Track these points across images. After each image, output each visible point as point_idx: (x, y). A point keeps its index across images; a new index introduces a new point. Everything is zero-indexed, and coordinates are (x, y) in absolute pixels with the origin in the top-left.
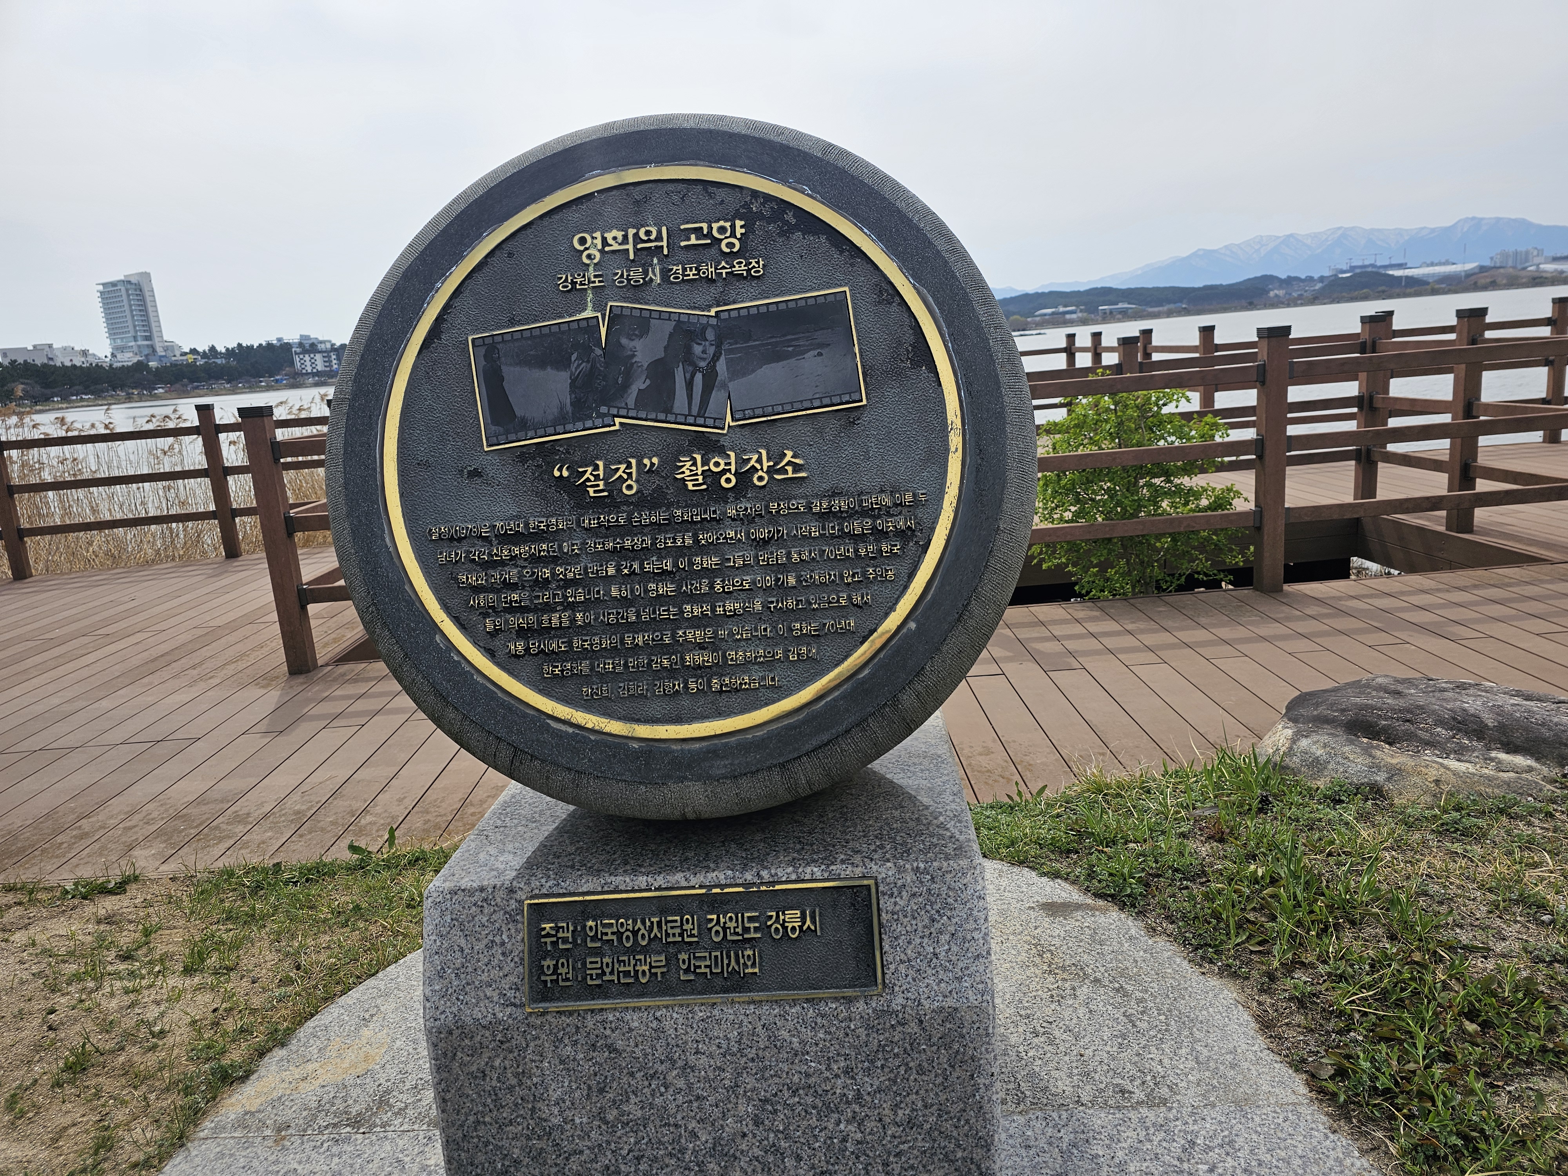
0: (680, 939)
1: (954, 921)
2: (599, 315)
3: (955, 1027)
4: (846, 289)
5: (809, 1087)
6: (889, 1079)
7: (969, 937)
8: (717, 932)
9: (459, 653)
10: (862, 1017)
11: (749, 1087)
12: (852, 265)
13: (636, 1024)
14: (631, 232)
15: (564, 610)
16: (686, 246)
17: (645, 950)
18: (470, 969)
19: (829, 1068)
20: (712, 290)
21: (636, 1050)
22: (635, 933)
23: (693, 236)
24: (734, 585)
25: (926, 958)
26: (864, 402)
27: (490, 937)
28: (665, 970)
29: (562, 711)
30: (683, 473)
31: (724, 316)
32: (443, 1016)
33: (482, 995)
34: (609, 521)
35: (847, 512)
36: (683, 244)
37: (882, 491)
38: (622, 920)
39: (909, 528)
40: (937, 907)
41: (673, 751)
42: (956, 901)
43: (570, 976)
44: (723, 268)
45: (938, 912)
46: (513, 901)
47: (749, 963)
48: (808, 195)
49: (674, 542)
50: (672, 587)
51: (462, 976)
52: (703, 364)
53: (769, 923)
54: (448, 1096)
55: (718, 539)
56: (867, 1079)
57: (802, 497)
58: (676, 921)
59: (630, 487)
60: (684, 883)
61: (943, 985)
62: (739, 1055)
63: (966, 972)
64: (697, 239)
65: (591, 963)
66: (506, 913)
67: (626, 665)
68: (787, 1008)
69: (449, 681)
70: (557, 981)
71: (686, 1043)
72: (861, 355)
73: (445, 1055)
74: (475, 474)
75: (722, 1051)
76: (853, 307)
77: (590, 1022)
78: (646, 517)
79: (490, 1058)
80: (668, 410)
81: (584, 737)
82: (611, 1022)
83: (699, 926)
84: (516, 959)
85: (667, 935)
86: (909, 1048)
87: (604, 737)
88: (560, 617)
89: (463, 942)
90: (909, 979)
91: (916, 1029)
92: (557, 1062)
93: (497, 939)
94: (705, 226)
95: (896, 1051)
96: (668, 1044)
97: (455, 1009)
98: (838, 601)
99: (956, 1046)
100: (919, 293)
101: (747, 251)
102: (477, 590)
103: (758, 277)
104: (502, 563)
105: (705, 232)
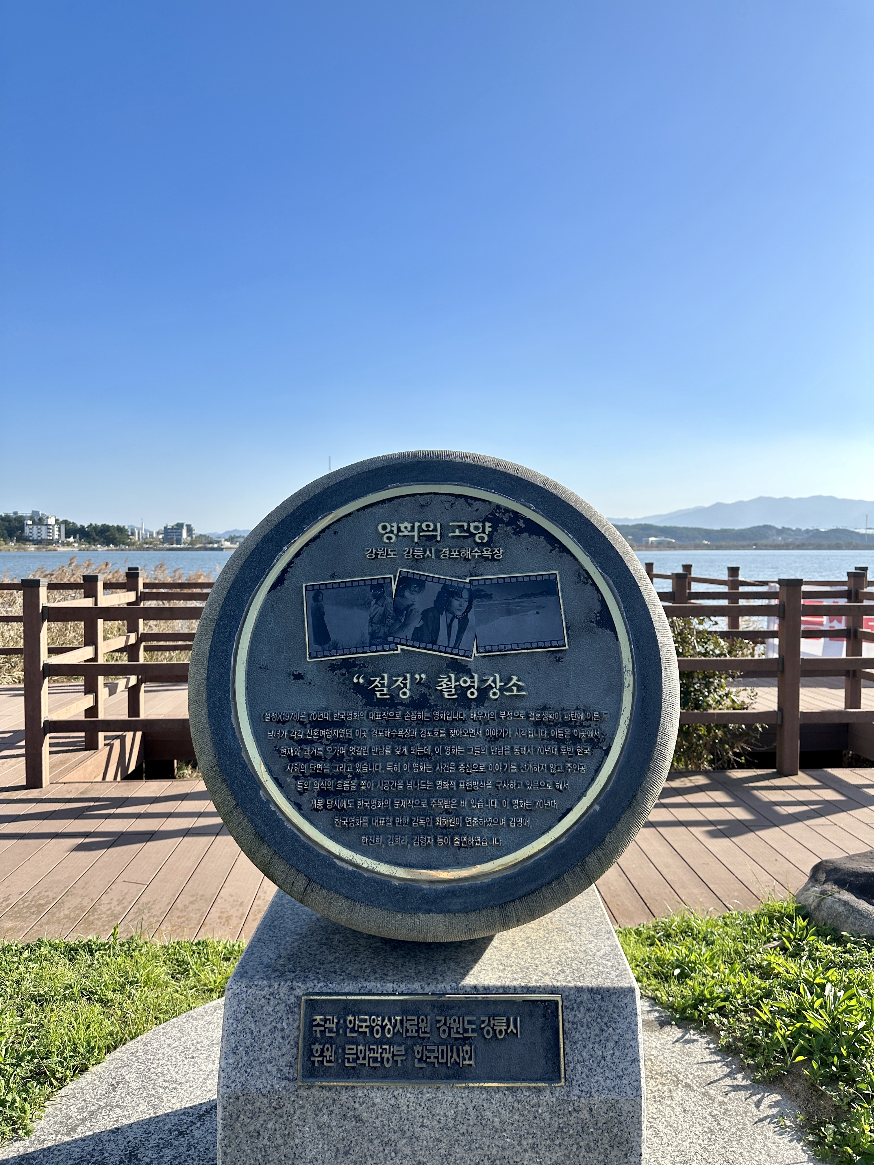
0: (416, 1034)
1: (617, 1031)
2: (392, 576)
3: (616, 1115)
4: (557, 572)
5: (504, 1158)
6: (564, 1155)
7: (628, 1045)
8: (444, 1031)
9: (276, 805)
10: (548, 1104)
11: (458, 1156)
12: (561, 557)
13: (378, 1100)
14: (417, 524)
15: (353, 779)
16: (452, 537)
17: (389, 1042)
18: (256, 1048)
19: (519, 1144)
20: (468, 565)
21: (376, 1121)
22: (383, 1027)
23: (457, 530)
24: (473, 769)
25: (596, 1059)
26: (567, 647)
27: (274, 1024)
28: (404, 1058)
29: (346, 853)
30: (442, 686)
31: (476, 583)
32: (234, 1085)
33: (264, 1069)
34: (389, 716)
35: (553, 721)
36: (450, 535)
37: (577, 709)
38: (373, 1017)
39: (596, 737)
40: (605, 1020)
41: (422, 890)
42: (619, 1016)
43: (332, 1058)
44: (476, 552)
45: (606, 1024)
46: (292, 996)
47: (467, 1057)
48: (533, 510)
49: (433, 734)
50: (429, 766)
51: (251, 1053)
52: (459, 614)
53: (483, 1026)
54: (229, 1150)
55: (463, 734)
56: (547, 1154)
57: (522, 709)
58: (414, 1020)
59: (404, 693)
60: (420, 991)
61: (608, 1081)
62: (453, 1129)
63: (626, 1072)
64: (460, 532)
65: (349, 1049)
66: (286, 1005)
67: (394, 823)
68: (493, 1094)
69: (267, 825)
70: (322, 1062)
71: (415, 1117)
72: (565, 616)
73: (231, 1116)
74: (298, 677)
75: (441, 1125)
76: (561, 584)
77: (344, 1097)
78: (414, 715)
79: (265, 1121)
80: (434, 643)
81: (360, 874)
82: (360, 1097)
83: (431, 1025)
84: (292, 1042)
85: (407, 1031)
86: (581, 1130)
87: (374, 875)
88: (350, 783)
89: (253, 1027)
90: (584, 1075)
91: (587, 1116)
92: (316, 1128)
93: (279, 1026)
94: (465, 524)
95: (571, 1132)
96: (401, 1118)
97: (242, 1080)
98: (546, 786)
99: (615, 1130)
100: (604, 578)
101: (492, 542)
102: (293, 759)
103: (499, 560)
104: (312, 742)
105: (465, 528)
